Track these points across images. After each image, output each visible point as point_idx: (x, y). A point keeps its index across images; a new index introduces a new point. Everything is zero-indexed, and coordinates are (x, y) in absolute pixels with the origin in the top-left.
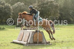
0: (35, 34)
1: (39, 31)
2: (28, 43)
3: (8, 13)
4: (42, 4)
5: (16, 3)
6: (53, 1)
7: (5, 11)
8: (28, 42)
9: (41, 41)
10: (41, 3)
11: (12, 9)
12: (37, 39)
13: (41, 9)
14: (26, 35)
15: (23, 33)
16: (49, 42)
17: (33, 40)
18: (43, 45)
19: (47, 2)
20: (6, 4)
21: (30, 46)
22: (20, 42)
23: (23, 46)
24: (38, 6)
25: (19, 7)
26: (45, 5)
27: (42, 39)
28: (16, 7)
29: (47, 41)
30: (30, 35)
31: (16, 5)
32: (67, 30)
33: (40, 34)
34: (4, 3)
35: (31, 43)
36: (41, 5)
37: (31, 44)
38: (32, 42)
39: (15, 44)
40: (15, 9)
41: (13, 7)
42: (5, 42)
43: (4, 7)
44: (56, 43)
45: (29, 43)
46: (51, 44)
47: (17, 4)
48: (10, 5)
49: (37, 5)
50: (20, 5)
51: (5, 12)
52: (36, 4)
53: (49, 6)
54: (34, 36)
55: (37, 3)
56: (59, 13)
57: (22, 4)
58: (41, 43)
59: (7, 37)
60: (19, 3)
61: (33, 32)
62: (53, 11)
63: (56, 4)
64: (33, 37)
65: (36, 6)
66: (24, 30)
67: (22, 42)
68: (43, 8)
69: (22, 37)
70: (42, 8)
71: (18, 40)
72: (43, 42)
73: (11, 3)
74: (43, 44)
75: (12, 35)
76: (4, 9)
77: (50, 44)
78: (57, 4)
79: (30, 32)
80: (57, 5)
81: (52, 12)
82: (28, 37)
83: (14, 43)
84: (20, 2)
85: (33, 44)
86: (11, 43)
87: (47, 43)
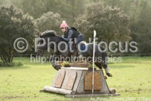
0: (87, 74)
1: (95, 69)
2: (74, 92)
3: (29, 32)
4: (97, 17)
5: (44, 14)
6: (118, 11)
7: (23, 29)
8: (75, 90)
9: (99, 88)
10: (95, 14)
11: (37, 26)
12: (91, 85)
13: (95, 25)
14: (70, 77)
15: (63, 73)
16: (115, 91)
17: (83, 86)
18: (104, 97)
19: (105, 12)
20: (24, 16)
21: (78, 97)
22: (59, 89)
23: (65, 97)
24: (88, 20)
25: (51, 22)
26: (102, 19)
27: (102, 85)
28: (44, 21)
29: (111, 89)
30: (78, 76)
31: (44, 17)
32: (146, 69)
33: (96, 75)
34: (21, 13)
35: (79, 92)
36: (94, 18)
37: (80, 94)
38: (82, 90)
39: (49, 94)
40: (43, 25)
41: (38, 21)
42: (28, 89)
43: (20, 21)
44: (127, 93)
45: (77, 93)
46: (119, 95)
47: (47, 16)
48: (32, 18)
49: (86, 18)
50: (52, 17)
51: (23, 32)
52: (84, 16)
53: (110, 21)
54: (86, 79)
55: (87, 14)
56: (129, 34)
57: (57, 15)
58: (98, 92)
59: (31, 82)
60: (50, 13)
61: (83, 70)
62: (117, 31)
63: (124, 16)
64: (84, 80)
65: (84, 19)
66: (66, 68)
67: (62, 90)
68: (97, 25)
69: (63, 81)
70: (96, 23)
71: (54, 86)
72: (102, 91)
73: (34, 13)
74: (103, 93)
75: (39, 78)
76: (21, 26)
77: (116, 93)
78: (126, 15)
79: (77, 71)
80: (126, 17)
81: (116, 33)
82: (74, 81)
83: (45, 91)
84: (52, 13)
85: (83, 94)
86: (41, 91)
87: (110, 92)
